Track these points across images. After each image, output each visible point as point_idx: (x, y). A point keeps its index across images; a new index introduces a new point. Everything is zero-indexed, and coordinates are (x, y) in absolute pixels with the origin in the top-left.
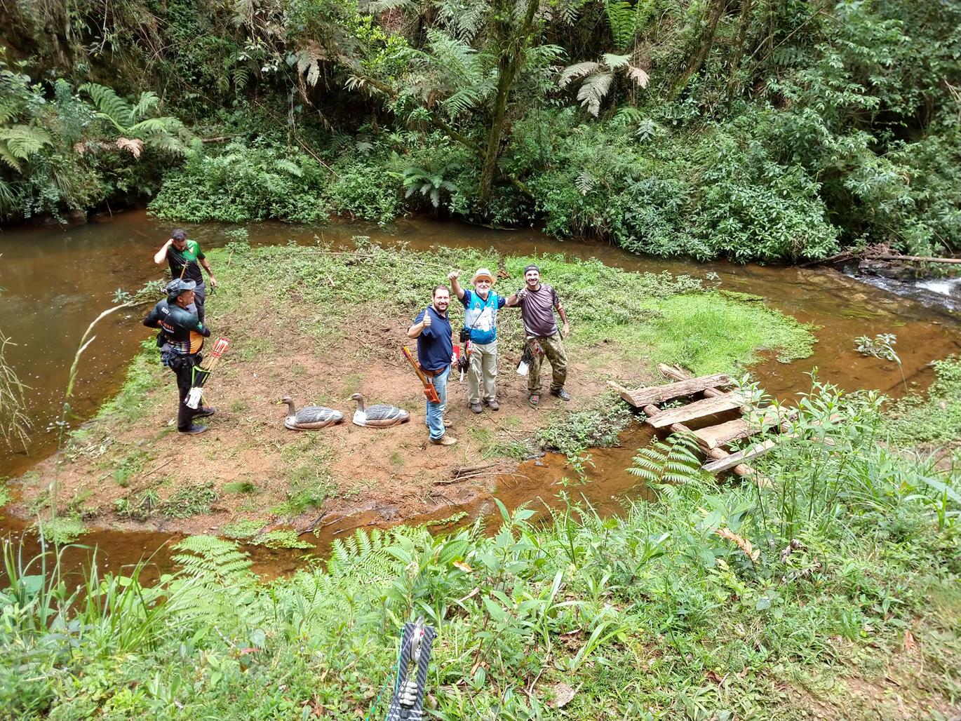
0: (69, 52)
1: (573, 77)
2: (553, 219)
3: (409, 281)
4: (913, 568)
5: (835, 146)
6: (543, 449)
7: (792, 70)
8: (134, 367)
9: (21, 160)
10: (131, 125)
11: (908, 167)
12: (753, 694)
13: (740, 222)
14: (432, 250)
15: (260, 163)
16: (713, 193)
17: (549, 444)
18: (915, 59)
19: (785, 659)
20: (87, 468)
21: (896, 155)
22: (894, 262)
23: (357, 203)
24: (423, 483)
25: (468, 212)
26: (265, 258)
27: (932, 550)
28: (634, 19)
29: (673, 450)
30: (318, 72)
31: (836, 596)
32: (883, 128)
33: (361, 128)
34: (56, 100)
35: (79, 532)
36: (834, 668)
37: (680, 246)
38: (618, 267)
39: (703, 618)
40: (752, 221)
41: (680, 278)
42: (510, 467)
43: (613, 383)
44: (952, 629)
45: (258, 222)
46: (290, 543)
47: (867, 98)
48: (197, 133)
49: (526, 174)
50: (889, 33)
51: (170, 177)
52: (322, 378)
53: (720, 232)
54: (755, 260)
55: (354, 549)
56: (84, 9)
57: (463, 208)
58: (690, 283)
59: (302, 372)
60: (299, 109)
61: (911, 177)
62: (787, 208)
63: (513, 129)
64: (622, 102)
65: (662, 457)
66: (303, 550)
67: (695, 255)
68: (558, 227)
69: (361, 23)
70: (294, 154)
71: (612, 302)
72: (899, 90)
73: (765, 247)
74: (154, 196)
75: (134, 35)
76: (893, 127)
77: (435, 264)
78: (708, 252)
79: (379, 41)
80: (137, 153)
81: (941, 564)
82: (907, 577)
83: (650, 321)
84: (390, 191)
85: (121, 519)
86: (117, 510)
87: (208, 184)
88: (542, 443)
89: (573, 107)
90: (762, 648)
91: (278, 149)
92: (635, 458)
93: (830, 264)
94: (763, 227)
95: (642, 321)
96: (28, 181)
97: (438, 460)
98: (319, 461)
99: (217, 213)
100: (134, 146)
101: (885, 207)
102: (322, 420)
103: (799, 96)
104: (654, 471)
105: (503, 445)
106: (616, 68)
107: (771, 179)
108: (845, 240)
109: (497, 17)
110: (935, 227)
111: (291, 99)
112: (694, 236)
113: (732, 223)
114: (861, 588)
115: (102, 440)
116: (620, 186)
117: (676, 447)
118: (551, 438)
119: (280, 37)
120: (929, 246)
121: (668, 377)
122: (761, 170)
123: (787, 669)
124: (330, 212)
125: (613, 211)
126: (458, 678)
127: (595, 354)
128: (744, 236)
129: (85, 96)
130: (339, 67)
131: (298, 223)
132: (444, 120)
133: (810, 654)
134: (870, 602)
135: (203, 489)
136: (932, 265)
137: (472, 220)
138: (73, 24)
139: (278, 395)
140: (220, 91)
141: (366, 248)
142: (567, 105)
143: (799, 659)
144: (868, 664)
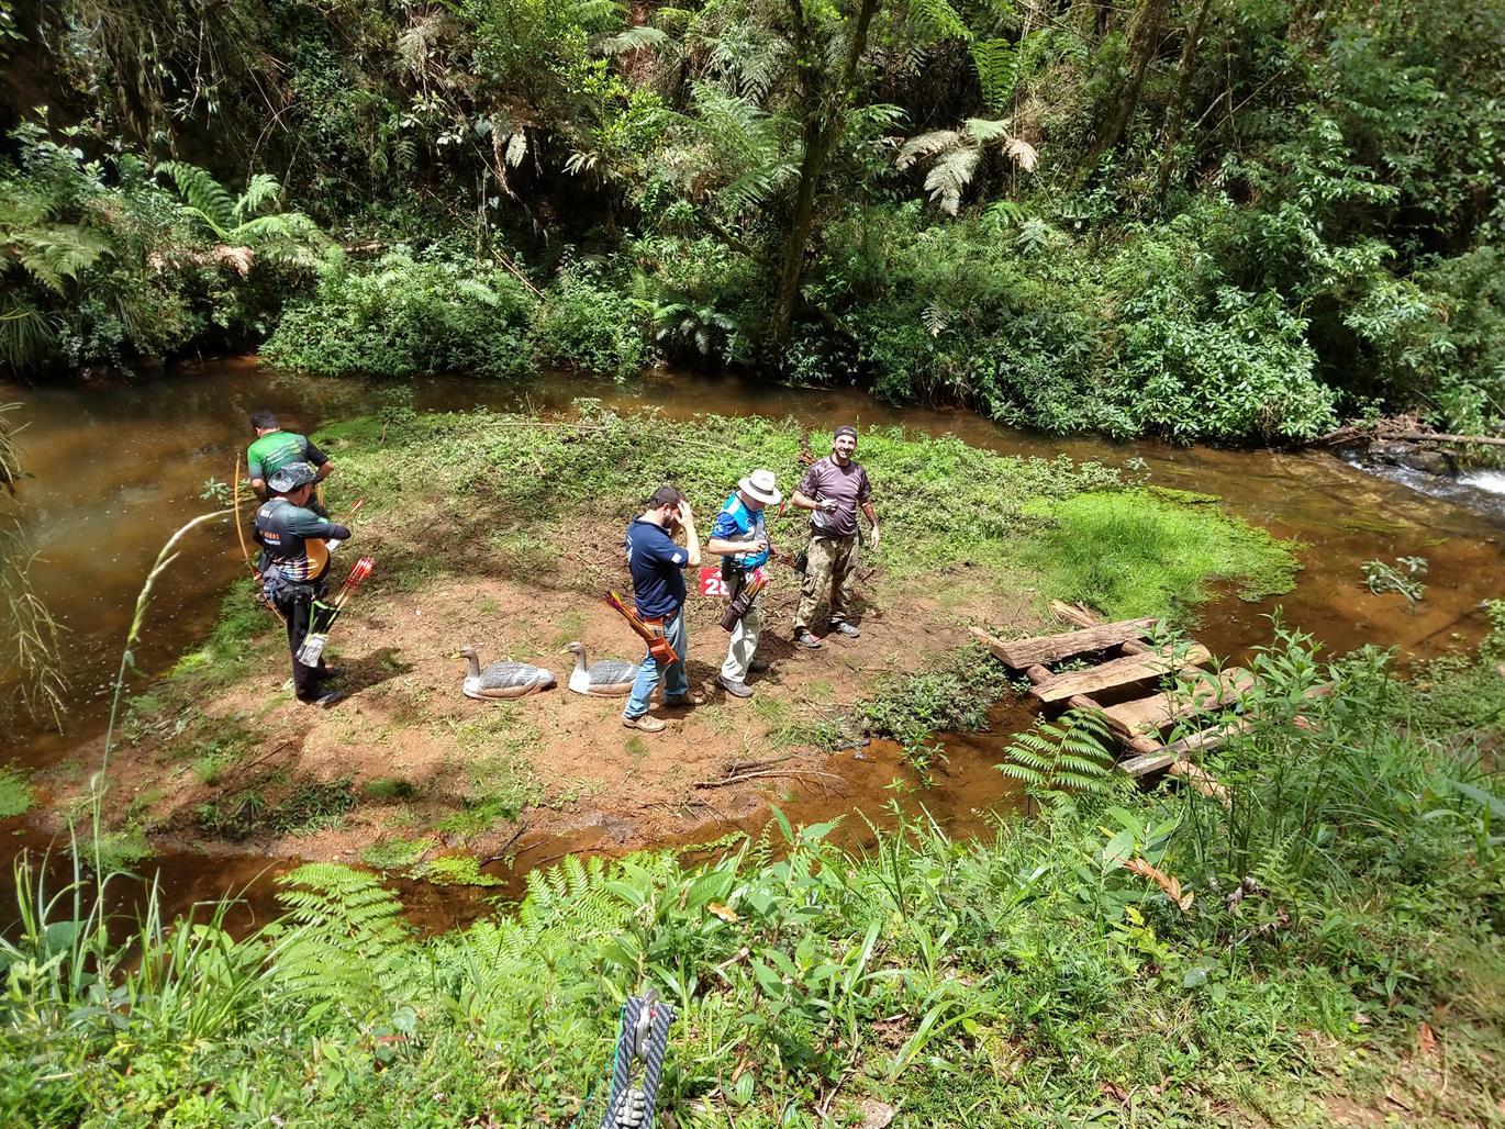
0: (142, 114)
1: (918, 155)
2: (885, 373)
3: (661, 468)
4: (1437, 925)
5: (1329, 262)
6: (867, 734)
7: (1262, 143)
8: (230, 598)
9: (66, 278)
10: (235, 225)
11: (1445, 295)
12: (1175, 1120)
13: (1181, 380)
14: (697, 420)
15: (432, 284)
16: (1139, 332)
17: (877, 725)
18: (1456, 128)
19: (1229, 1065)
20: (155, 755)
21: (1426, 276)
22: (1424, 444)
23: (582, 346)
24: (676, 785)
25: (753, 361)
26: (438, 431)
27: (1467, 897)
28: (1015, 65)
29: (1070, 738)
30: (524, 146)
31: (1312, 968)
32: (1406, 235)
33: (589, 233)
34: (121, 186)
35: (140, 855)
36: (1306, 1080)
37: (1085, 416)
38: (989, 449)
39: (1101, 998)
40: (1200, 379)
41: (1085, 467)
42: (812, 761)
43: (978, 631)
44: (1495, 1022)
45: (430, 377)
46: (468, 877)
47: (1379, 187)
48: (337, 238)
49: (842, 303)
50: (1415, 87)
51: (294, 306)
52: (522, 618)
53: (1150, 395)
54: (1208, 438)
55: (561, 886)
56: (166, 49)
57: (745, 355)
58: (1100, 473)
59: (490, 609)
60: (495, 202)
61: (1451, 310)
62: (1254, 359)
63: (825, 235)
64: (996, 194)
65: (1050, 747)
66: (486, 887)
67: (1109, 430)
68: (893, 386)
69: (591, 71)
70: (486, 272)
71: (977, 503)
72: (1431, 174)
73: (1219, 419)
74: (270, 334)
75: (243, 88)
76: (1421, 232)
77: (701, 443)
78: (1130, 426)
79: (618, 98)
80: (244, 267)
81: (1480, 921)
82: (1425, 939)
83: (1037, 533)
84: (633, 329)
85: (208, 835)
86: (199, 822)
87: (352, 317)
88: (866, 722)
89: (918, 201)
90: (1192, 1047)
91: (461, 264)
92: (1008, 749)
93: (1321, 445)
94: (1218, 388)
95: (1025, 533)
96: (75, 310)
97: (701, 749)
98: (515, 747)
99: (365, 361)
100: (241, 257)
101: (1411, 357)
102: (521, 683)
103: (1274, 184)
104: (1040, 769)
105: (803, 726)
106: (985, 141)
107: (1229, 314)
108: (1345, 410)
109: (800, 62)
110: (1489, 390)
111: (482, 188)
112: (1107, 401)
113: (1168, 381)
114: (1353, 955)
115: (179, 712)
116: (993, 322)
117: (1074, 732)
118: (880, 716)
119: (467, 92)
120: (1480, 418)
121: (1066, 622)
122: (1214, 299)
123: (1231, 1081)
124: (540, 360)
125: (981, 361)
126: (712, 1086)
127: (950, 584)
128: (1187, 402)
129: (166, 181)
130: (557, 139)
131: (491, 377)
132: (718, 221)
133: (1267, 1058)
134: (1366, 978)
135: (334, 790)
136: (1484, 448)
137: (759, 374)
138: (149, 71)
139: (455, 644)
140: (373, 175)
141: (595, 417)
142: (909, 198)
143: (1248, 1064)
144: (1362, 1075)
